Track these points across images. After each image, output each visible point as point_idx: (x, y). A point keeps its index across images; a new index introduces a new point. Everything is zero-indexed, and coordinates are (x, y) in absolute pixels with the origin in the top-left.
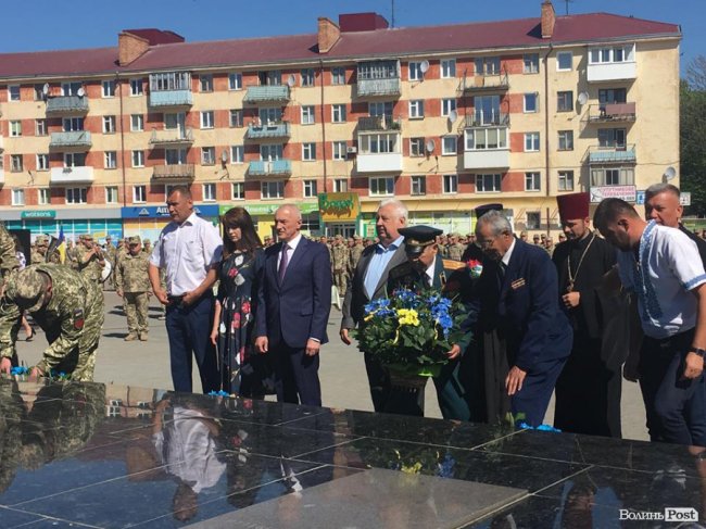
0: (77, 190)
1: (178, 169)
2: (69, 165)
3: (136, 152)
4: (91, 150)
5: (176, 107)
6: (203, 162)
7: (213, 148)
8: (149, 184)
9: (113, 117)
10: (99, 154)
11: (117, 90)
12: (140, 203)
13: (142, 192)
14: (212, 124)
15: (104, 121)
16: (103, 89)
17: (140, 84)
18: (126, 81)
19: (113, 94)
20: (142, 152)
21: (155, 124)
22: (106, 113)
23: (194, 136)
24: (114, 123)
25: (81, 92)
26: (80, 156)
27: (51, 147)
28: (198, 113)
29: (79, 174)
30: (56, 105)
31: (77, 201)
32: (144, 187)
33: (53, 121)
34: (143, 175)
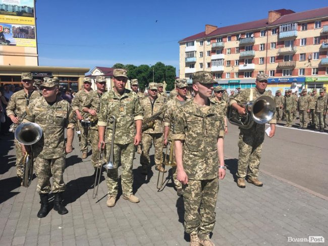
0: (248, 73)
1: (289, 63)
2: (246, 63)
3: (272, 57)
4: (255, 57)
5: (290, 38)
6: (300, 60)
7: (305, 54)
8: (275, 69)
9: (264, 44)
10: (257, 59)
11: (266, 34)
12: (272, 77)
13: (273, 73)
14: (305, 44)
15: (260, 46)
16: (261, 34)
17: (276, 30)
18: (270, 30)
19: (264, 35)
20: (274, 57)
21: (280, 46)
22: (261, 43)
23: (297, 49)
24: (264, 47)
25: (252, 36)
26: (250, 60)
27: (240, 57)
28: (299, 40)
29: (250, 66)
30: (243, 41)
31: (248, 77)
32: (274, 71)
33: (242, 48)
34: (274, 66)
